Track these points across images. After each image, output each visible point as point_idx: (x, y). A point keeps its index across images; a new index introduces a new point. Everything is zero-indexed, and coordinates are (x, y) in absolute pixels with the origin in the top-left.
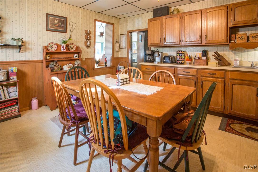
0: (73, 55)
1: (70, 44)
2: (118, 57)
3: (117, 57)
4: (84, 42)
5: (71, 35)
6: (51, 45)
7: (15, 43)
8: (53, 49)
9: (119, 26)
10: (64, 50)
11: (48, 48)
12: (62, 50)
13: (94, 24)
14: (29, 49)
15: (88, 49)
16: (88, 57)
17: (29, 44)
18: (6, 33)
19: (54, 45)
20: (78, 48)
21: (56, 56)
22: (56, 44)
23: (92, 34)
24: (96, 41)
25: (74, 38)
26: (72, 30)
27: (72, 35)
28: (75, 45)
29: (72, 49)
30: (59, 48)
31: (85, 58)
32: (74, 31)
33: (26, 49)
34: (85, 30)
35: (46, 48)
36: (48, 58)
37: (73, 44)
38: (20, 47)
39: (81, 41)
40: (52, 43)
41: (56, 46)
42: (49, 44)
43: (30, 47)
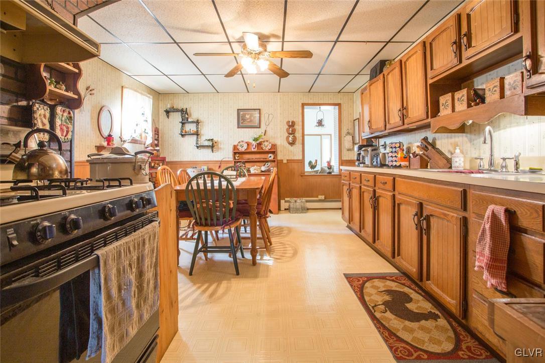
0: (267, 155)
1: (264, 142)
2: (352, 159)
3: (350, 159)
4: (285, 138)
5: (266, 131)
6: (242, 143)
7: (207, 143)
8: (244, 148)
9: (353, 106)
10: (254, 149)
11: (238, 147)
12: (253, 150)
13: (301, 111)
14: (221, 148)
15: (292, 147)
16: (293, 159)
17: (221, 144)
18: (203, 135)
19: (244, 144)
20: (274, 146)
21: (247, 157)
22: (246, 142)
23: (299, 126)
24: (305, 133)
25: (270, 133)
26: (267, 124)
27: (268, 130)
28: (270, 143)
29: (266, 147)
30: (250, 146)
31: (287, 160)
32: (270, 124)
33: (219, 149)
34: (287, 120)
35: (235, 147)
36: (237, 158)
37: (267, 141)
38: (212, 147)
39: (281, 137)
40: (242, 141)
41: (246, 145)
42: (239, 142)
43: (222, 146)
